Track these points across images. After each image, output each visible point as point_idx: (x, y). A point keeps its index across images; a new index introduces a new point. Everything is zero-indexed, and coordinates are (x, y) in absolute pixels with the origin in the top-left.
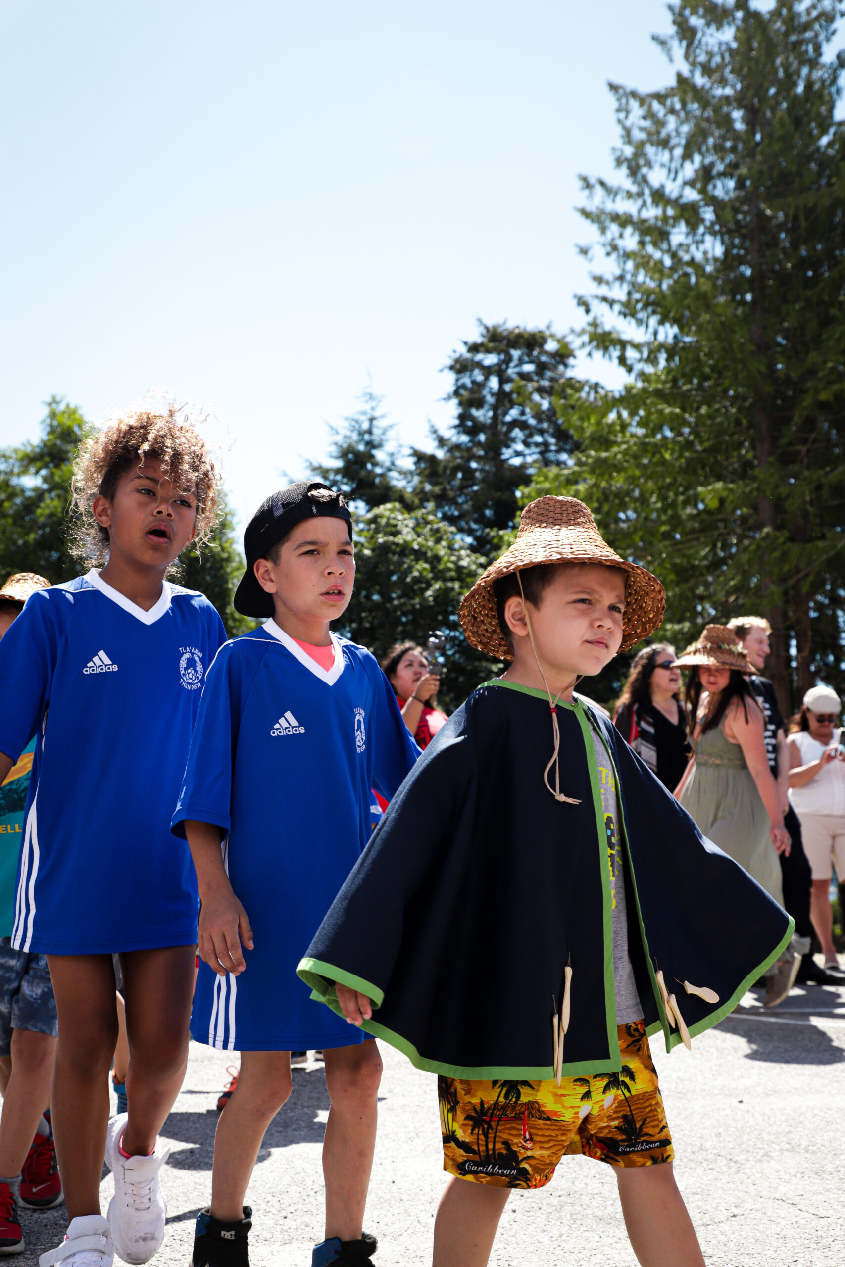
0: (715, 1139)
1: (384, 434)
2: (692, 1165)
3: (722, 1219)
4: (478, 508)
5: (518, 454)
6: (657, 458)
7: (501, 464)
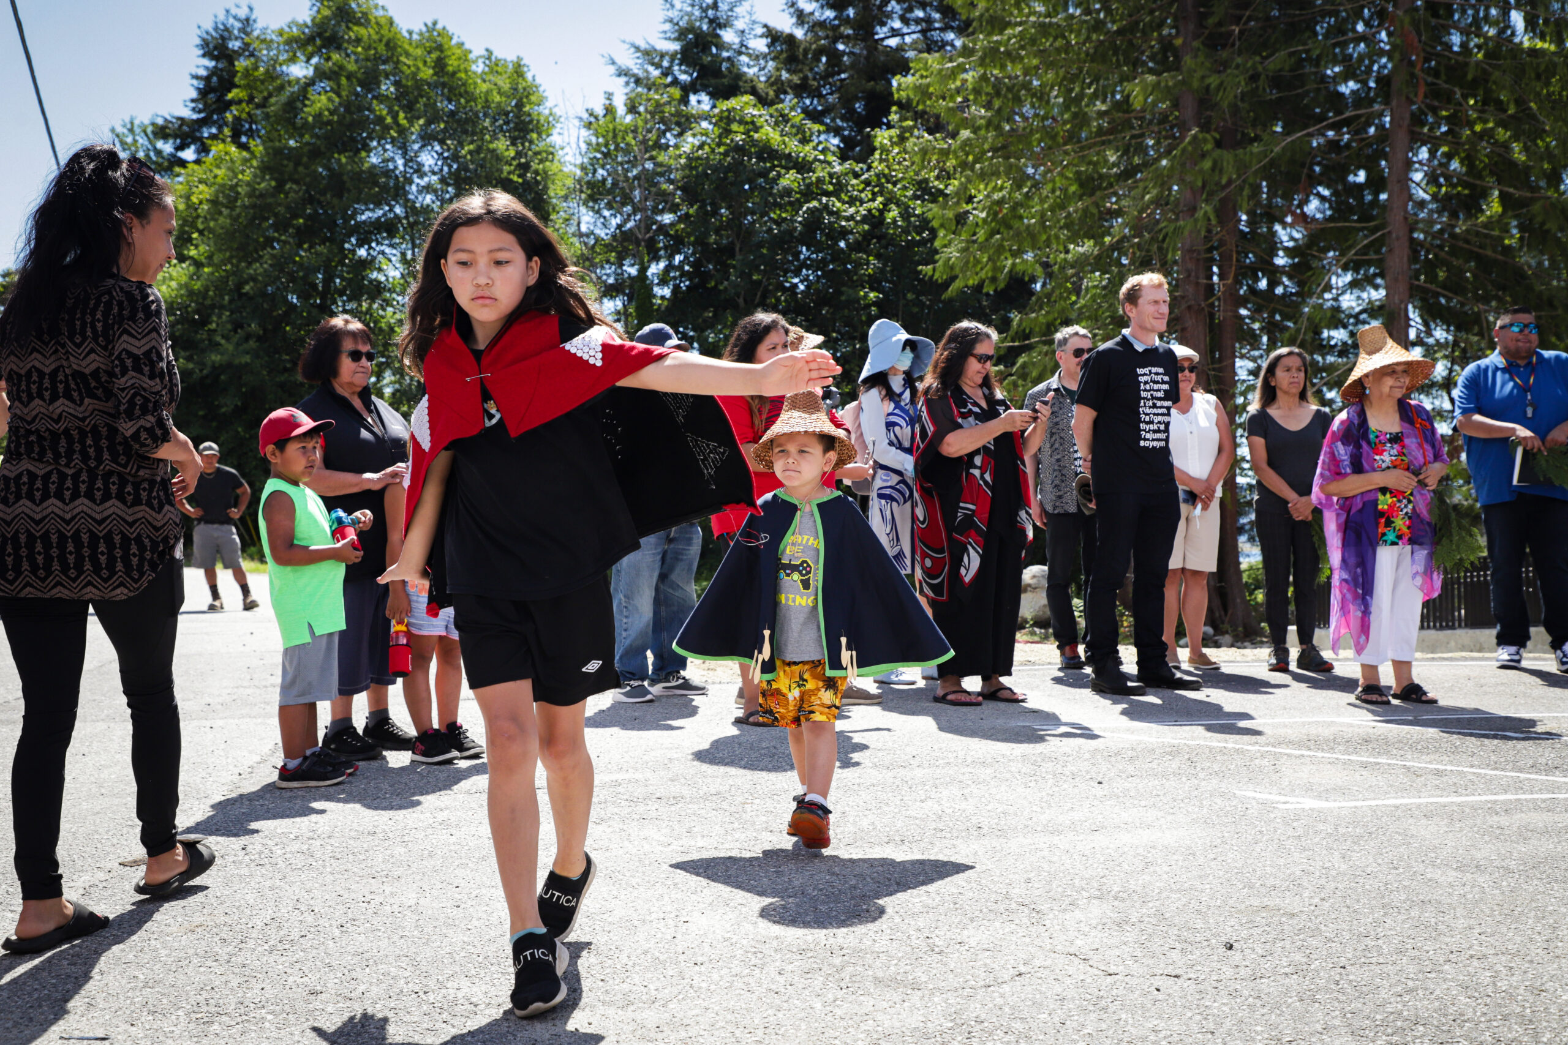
0: (1024, 885)
1: (731, 10)
2: (991, 916)
3: (1006, 977)
4: (847, 102)
5: (895, 33)
6: (1059, 43)
7: (874, 45)
